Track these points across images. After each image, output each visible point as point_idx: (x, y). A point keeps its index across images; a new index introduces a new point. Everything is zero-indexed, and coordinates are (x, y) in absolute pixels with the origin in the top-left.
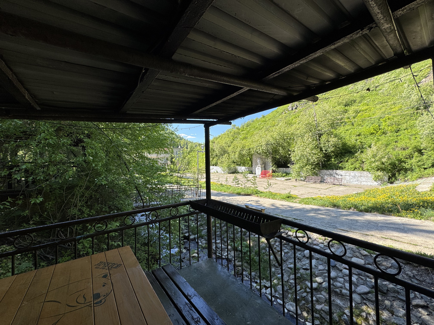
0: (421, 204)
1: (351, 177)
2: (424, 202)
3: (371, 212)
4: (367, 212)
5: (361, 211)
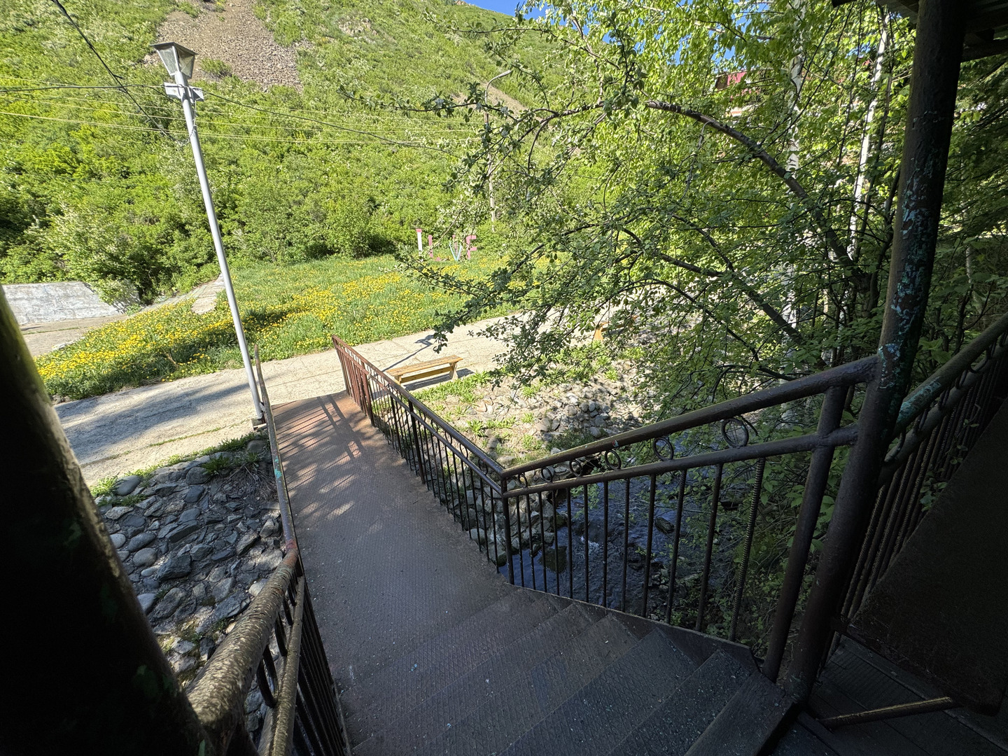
0: (207, 340)
1: (35, 302)
2: (210, 334)
3: (111, 390)
4: (103, 393)
5: (85, 396)
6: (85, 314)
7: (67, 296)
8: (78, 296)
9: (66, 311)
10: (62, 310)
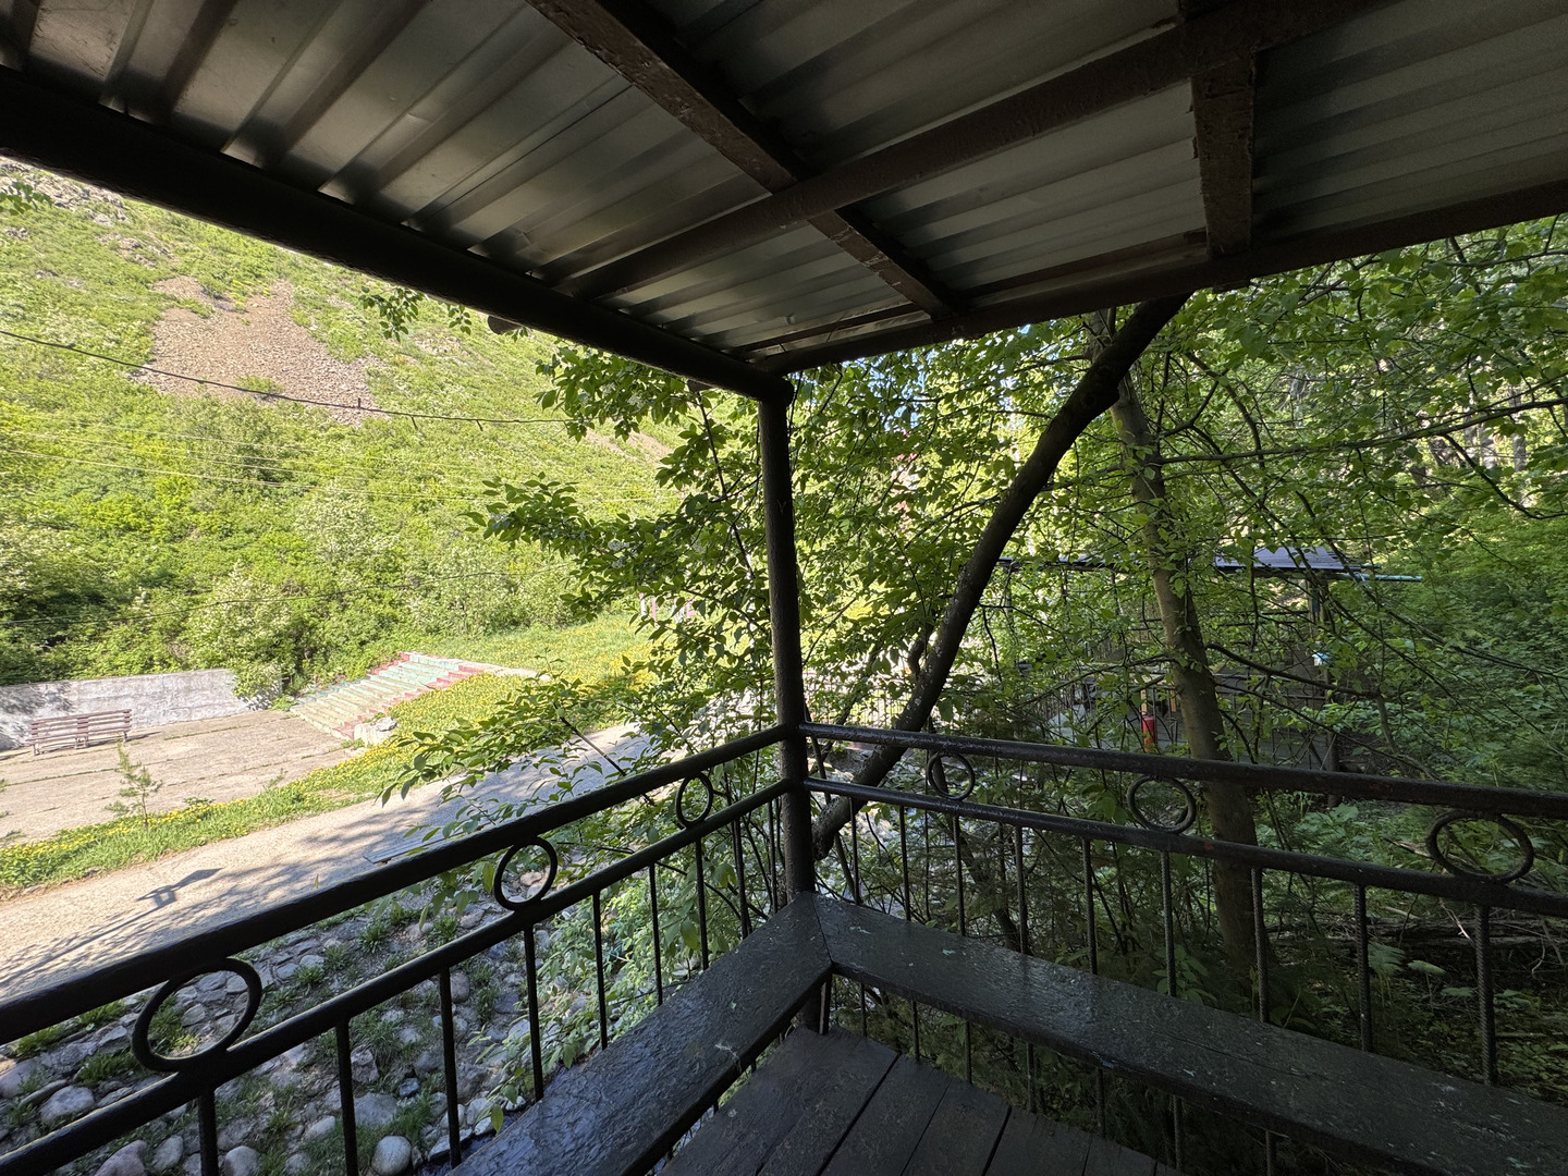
6: (204, 713)
7: (189, 690)
8: (203, 689)
9: (180, 711)
10: (175, 709)
